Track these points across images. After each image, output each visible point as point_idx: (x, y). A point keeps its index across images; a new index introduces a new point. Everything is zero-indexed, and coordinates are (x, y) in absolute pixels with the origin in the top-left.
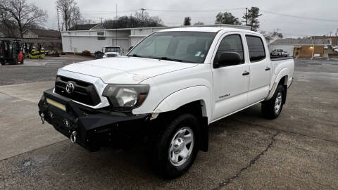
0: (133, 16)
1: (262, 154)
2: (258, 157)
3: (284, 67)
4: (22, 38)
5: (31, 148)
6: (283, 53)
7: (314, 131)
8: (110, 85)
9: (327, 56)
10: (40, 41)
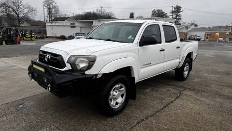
0: (95, 11)
1: (172, 102)
2: (169, 104)
3: (191, 46)
4: (20, 26)
5: (23, 97)
6: (197, 38)
7: (209, 88)
8: (72, 56)
9: (228, 40)
10: (32, 29)
